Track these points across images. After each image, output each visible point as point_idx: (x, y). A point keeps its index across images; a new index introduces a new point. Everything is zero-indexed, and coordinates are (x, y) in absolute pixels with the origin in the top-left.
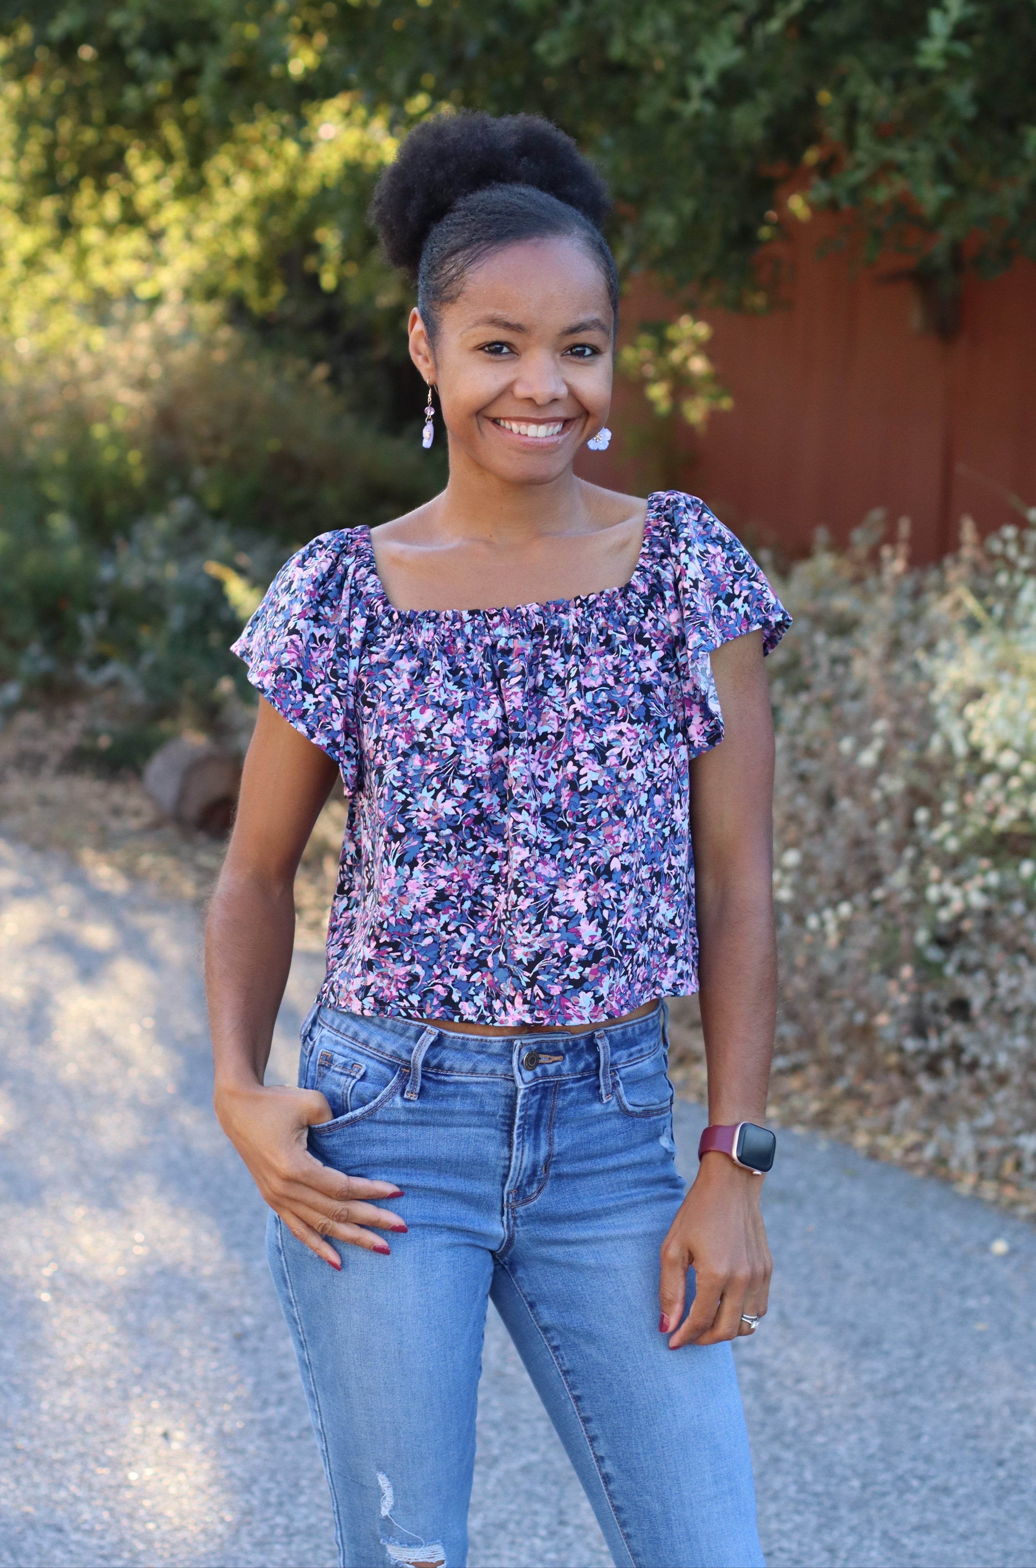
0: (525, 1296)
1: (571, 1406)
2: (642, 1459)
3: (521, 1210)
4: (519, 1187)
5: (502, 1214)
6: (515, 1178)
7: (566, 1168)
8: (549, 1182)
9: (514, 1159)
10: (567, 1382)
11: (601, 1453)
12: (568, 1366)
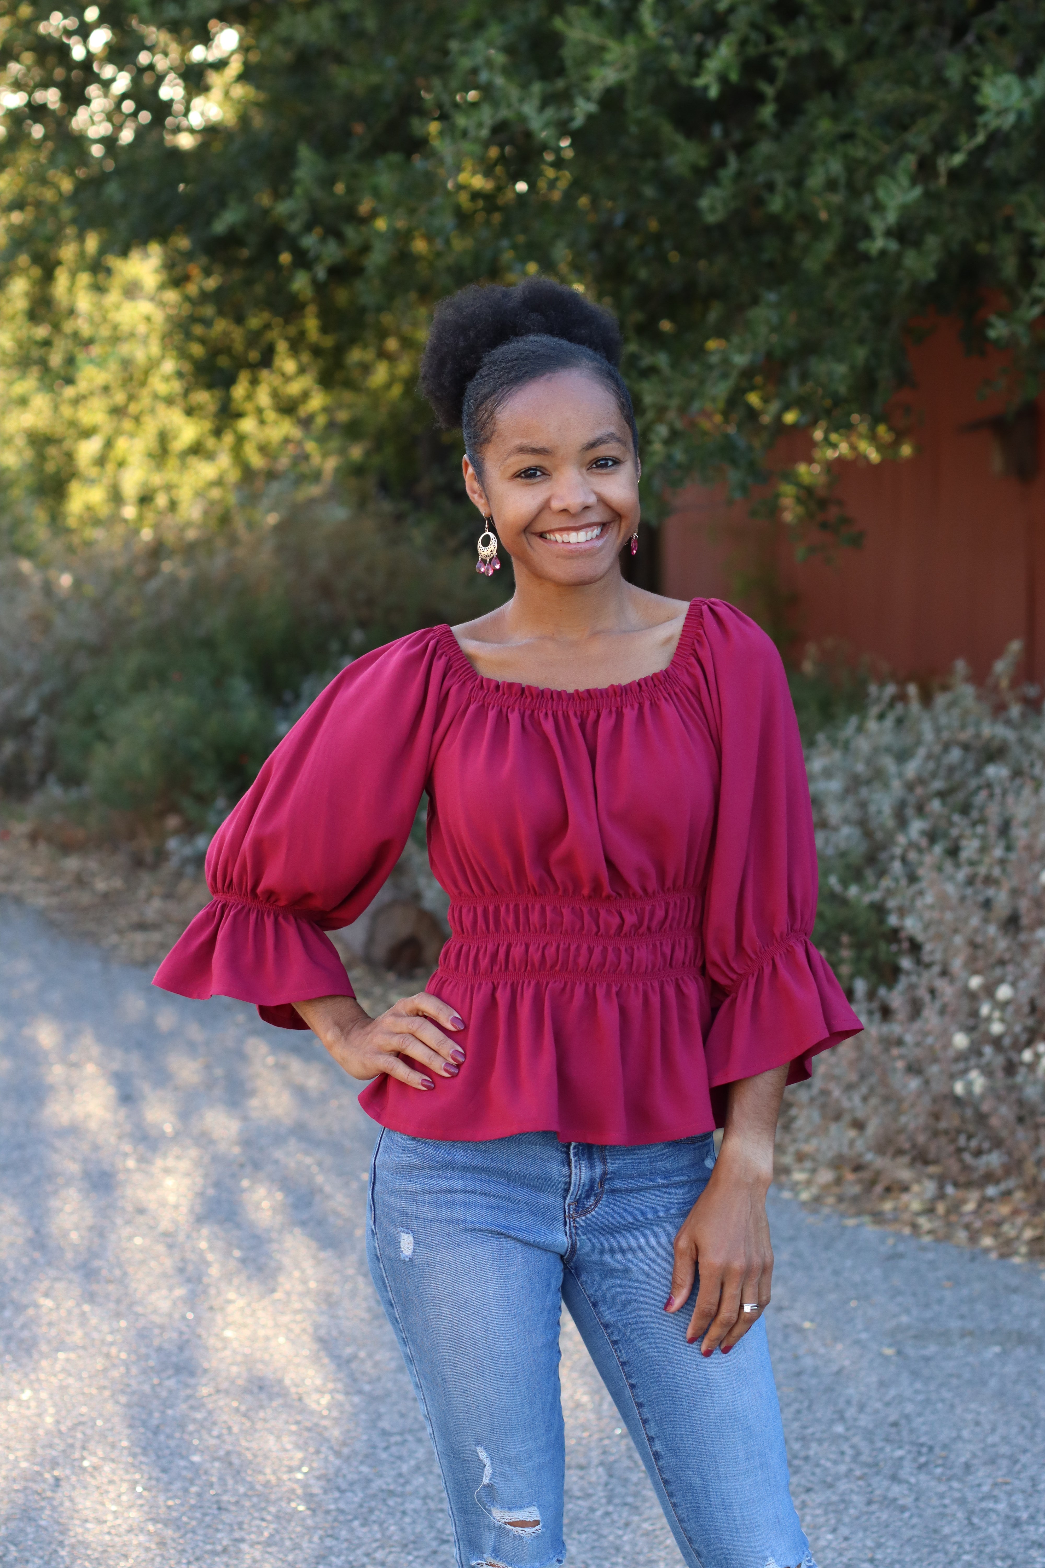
0: (589, 1297)
1: (628, 1392)
2: (685, 1440)
3: (581, 1220)
4: (578, 1199)
5: (565, 1225)
6: (575, 1193)
7: (619, 1184)
8: (604, 1196)
9: (573, 1176)
10: (624, 1372)
11: (652, 1434)
12: (624, 1358)
